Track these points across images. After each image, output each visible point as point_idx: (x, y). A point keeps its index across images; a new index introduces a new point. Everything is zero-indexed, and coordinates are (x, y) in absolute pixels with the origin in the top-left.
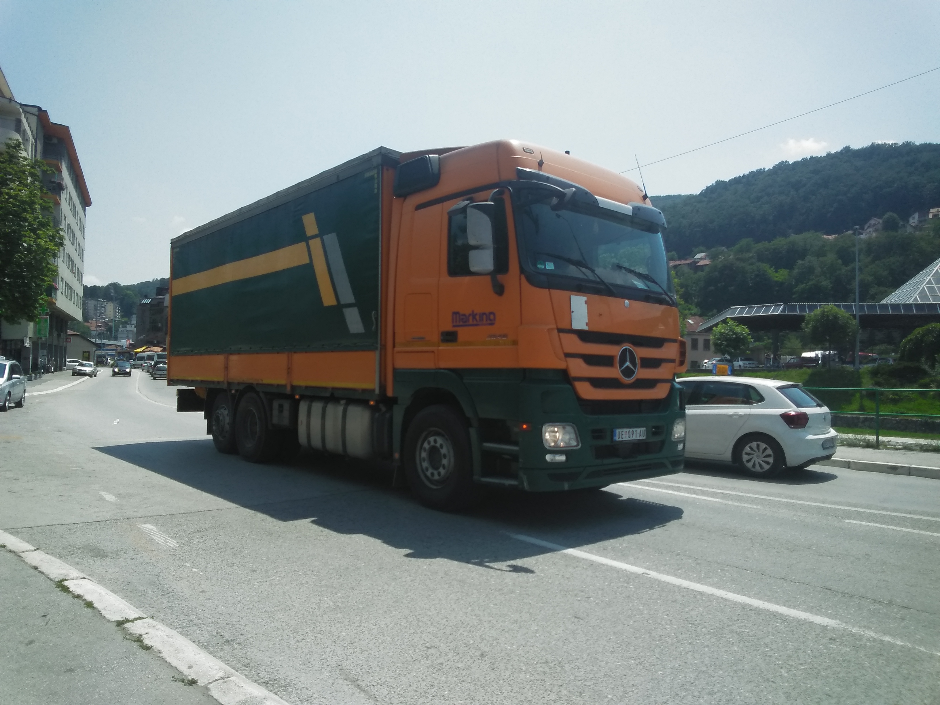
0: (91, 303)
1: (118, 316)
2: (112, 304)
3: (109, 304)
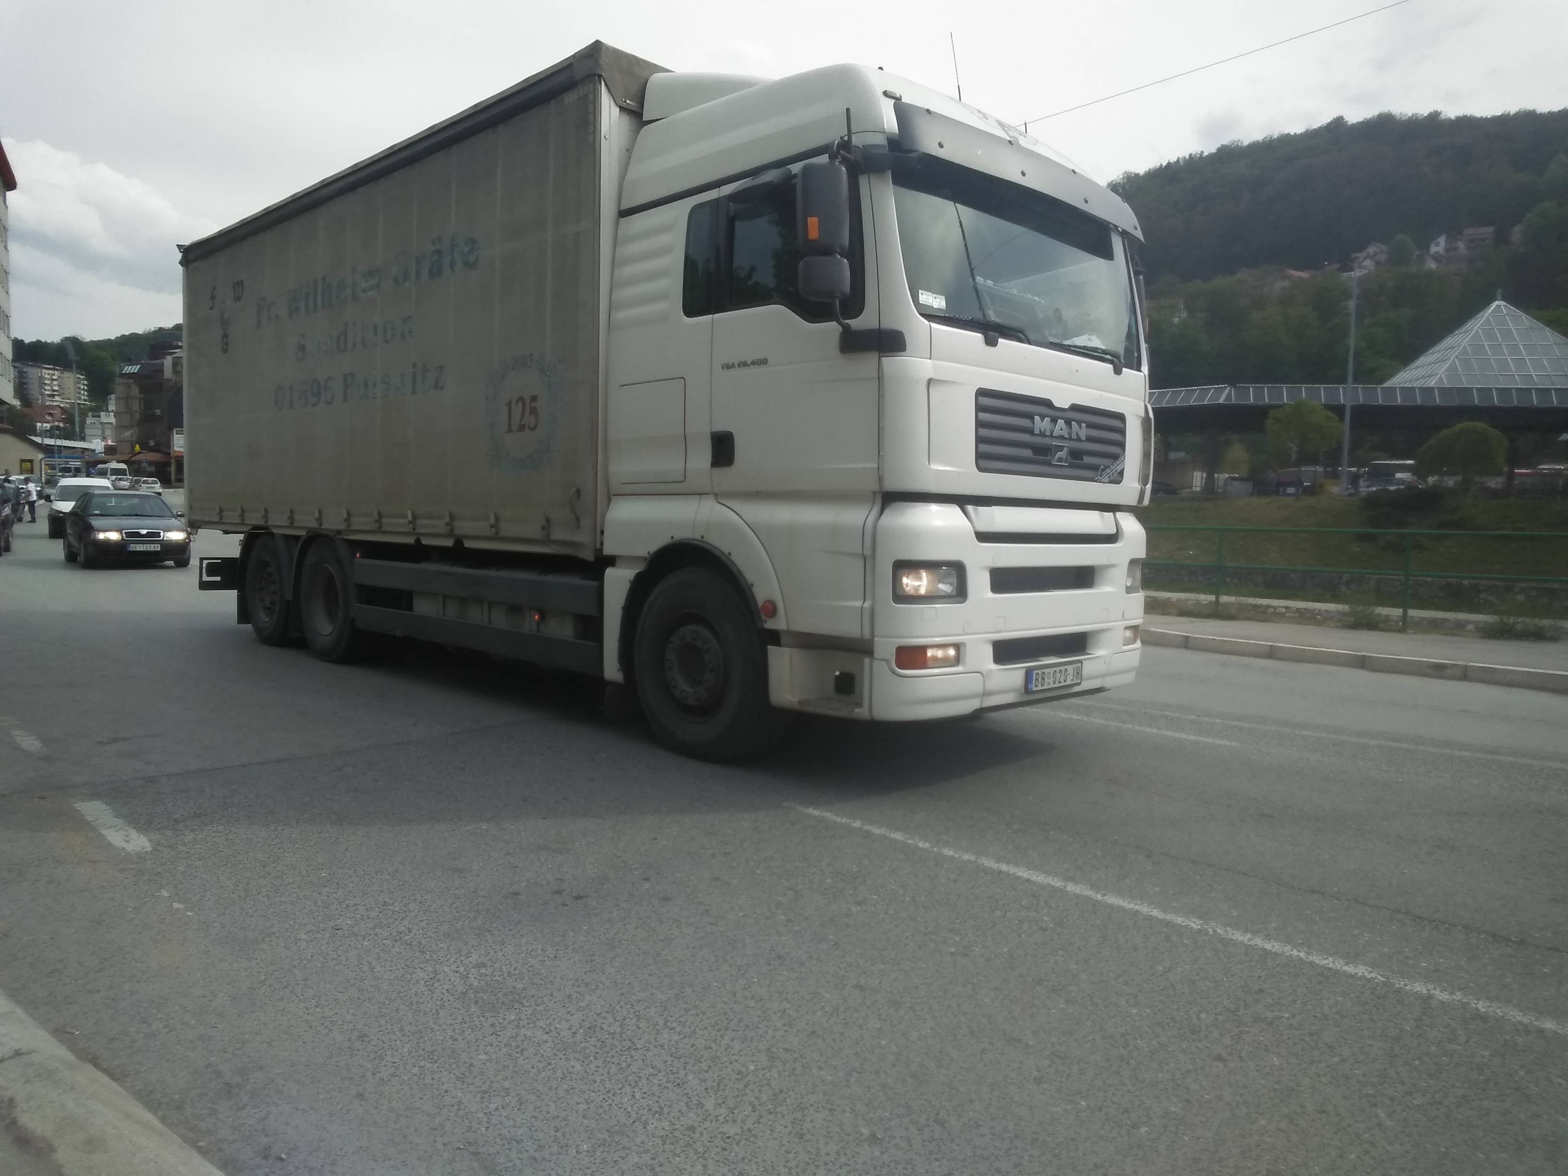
1: (84, 395)
2: (70, 375)
3: (66, 374)
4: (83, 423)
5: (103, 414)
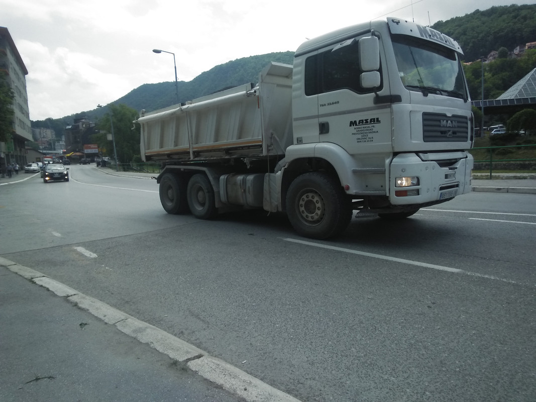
0: (37, 131)
1: (54, 136)
2: (49, 130)
3: (48, 130)
4: (54, 145)
5: (61, 142)
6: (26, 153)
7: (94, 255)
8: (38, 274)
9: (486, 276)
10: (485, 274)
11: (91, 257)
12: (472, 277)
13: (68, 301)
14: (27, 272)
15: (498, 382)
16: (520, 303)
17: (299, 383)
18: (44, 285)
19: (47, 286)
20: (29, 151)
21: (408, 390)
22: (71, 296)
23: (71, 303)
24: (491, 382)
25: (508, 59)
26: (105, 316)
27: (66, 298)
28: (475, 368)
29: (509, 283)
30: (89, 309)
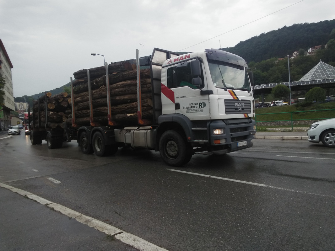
6: (11, 119)
7: (59, 182)
8: (29, 193)
9: (280, 188)
10: (279, 187)
11: (57, 183)
12: (272, 188)
13: (48, 207)
14: (23, 192)
15: (275, 241)
16: (295, 202)
17: (173, 245)
18: (34, 199)
19: (35, 199)
20: (12, 117)
21: (229, 247)
22: (50, 204)
23: (50, 208)
24: (271, 242)
25: (305, 56)
26: (69, 214)
27: (47, 205)
28: (265, 236)
29: (292, 191)
30: (60, 211)
